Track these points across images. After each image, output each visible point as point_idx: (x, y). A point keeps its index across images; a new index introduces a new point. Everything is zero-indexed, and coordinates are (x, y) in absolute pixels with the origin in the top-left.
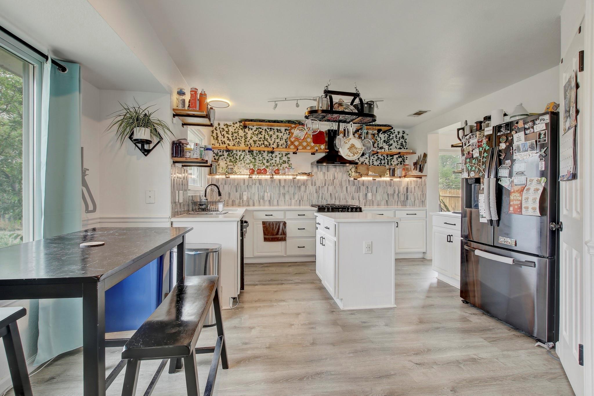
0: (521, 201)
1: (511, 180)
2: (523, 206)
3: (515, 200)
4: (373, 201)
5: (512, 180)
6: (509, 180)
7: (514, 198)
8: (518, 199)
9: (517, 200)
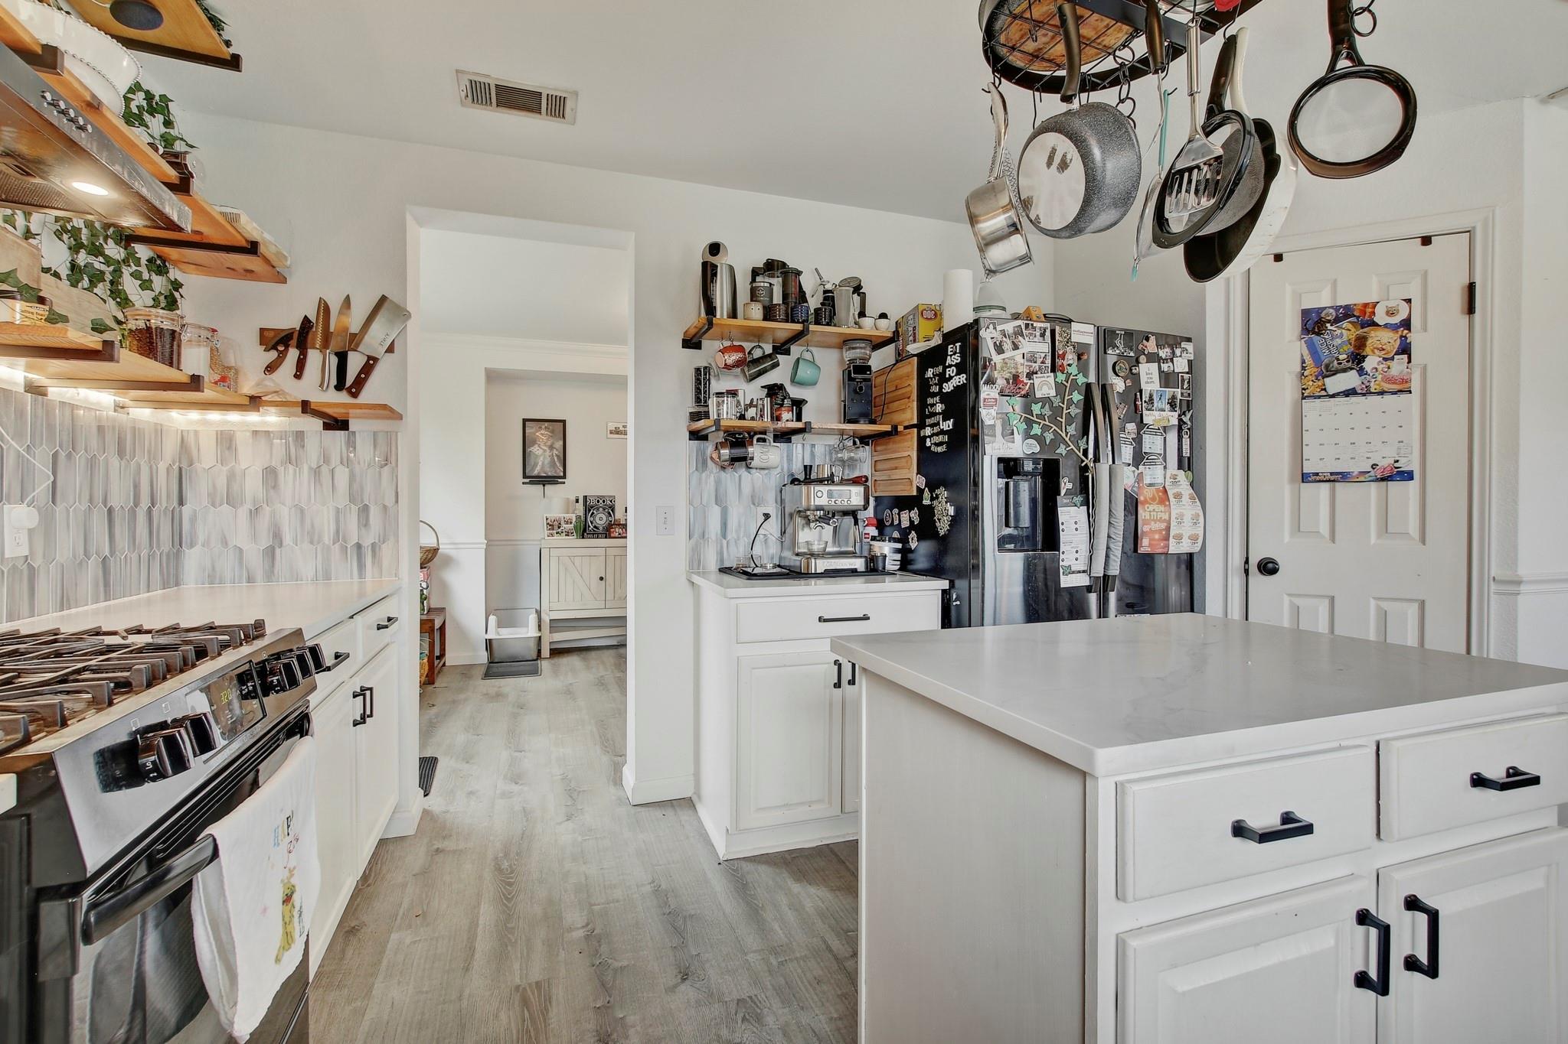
0: (1169, 522)
1: (1137, 472)
2: (1172, 534)
3: (1153, 520)
4: (31, 568)
5: (1139, 471)
6: (1134, 472)
7: (1150, 515)
8: (1161, 518)
9: (1159, 521)
